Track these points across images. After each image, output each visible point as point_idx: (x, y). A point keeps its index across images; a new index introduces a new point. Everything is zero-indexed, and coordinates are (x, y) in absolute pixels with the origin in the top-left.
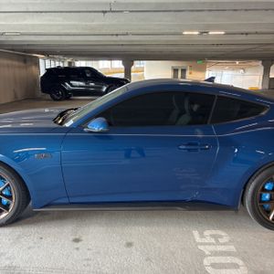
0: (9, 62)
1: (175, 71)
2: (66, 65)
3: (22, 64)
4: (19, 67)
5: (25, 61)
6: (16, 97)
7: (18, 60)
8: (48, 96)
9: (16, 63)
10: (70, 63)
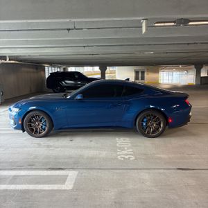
0: (28, 70)
1: (137, 72)
2: (62, 70)
3: (35, 70)
4: (34, 72)
5: (37, 69)
6: (31, 91)
7: (33, 68)
8: (51, 90)
9: (31, 70)
10: (64, 69)
